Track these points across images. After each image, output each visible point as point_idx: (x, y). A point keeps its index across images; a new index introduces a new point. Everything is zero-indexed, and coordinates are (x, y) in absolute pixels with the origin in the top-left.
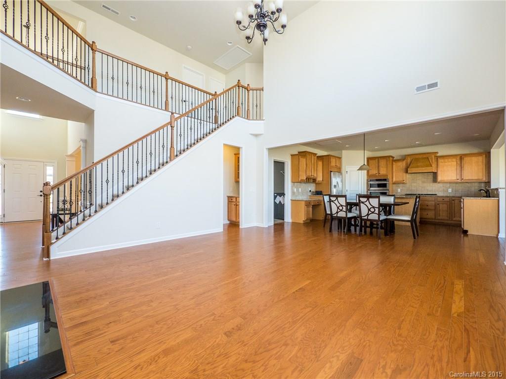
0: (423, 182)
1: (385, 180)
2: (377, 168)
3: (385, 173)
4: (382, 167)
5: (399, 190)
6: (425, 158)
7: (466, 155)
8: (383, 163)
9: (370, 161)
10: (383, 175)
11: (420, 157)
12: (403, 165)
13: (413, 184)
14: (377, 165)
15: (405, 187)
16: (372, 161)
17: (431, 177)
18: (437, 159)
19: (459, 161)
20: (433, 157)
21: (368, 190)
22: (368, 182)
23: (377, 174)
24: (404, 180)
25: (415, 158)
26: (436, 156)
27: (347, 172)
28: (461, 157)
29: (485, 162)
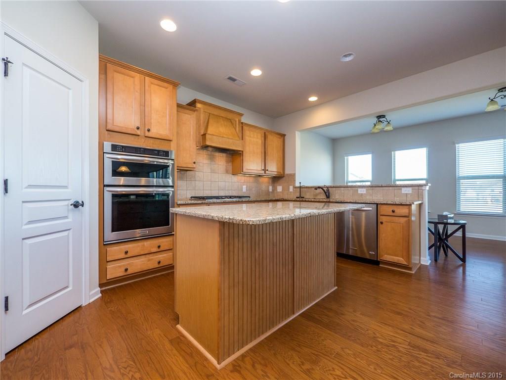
0: (213, 172)
1: (164, 155)
2: (139, 109)
3: (164, 132)
4: (156, 111)
7: (269, 132)
9: (113, 74)
11: (222, 114)
12: (192, 121)
18: (242, 127)
19: (263, 139)
20: (237, 122)
21: (105, 186)
22: (102, 153)
23: (138, 128)
24: (194, 163)
25: (212, 114)
26: (239, 121)
27: (6, 63)
28: (265, 133)
29: (282, 149)
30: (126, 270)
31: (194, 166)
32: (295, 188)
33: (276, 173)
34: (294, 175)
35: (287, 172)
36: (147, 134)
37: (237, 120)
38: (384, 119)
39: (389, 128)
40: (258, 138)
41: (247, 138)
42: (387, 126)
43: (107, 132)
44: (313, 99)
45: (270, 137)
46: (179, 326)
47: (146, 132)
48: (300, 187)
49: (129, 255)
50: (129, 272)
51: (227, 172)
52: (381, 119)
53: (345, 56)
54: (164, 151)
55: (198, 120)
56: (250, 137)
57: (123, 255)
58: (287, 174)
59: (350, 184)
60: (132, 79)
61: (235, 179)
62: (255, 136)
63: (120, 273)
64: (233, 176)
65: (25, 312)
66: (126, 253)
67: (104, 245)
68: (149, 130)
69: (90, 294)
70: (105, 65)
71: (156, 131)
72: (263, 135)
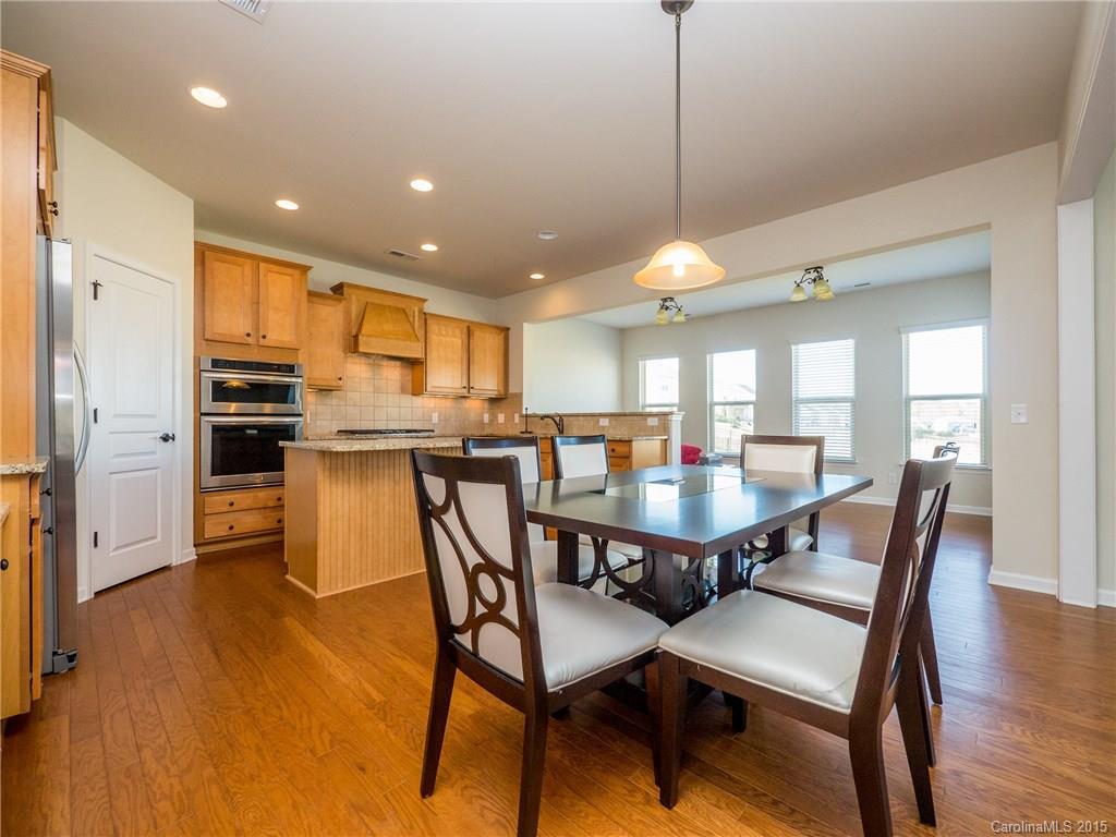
1: (290, 369)
3: (289, 338)
4: (277, 309)
6: (399, 310)
7: (478, 325)
8: (276, 292)
9: (213, 265)
10: (279, 347)
11: (388, 301)
12: (334, 318)
16: (226, 267)
18: (426, 320)
19: (465, 337)
20: (417, 313)
21: (202, 414)
22: (199, 371)
23: (248, 335)
24: (340, 379)
25: (372, 304)
26: (421, 312)
27: (96, 285)
28: (469, 327)
29: (502, 351)
30: (231, 528)
31: (340, 382)
32: (521, 416)
33: (496, 393)
34: (522, 394)
35: (512, 390)
36: (262, 341)
37: (416, 310)
38: (673, 303)
39: (681, 318)
40: (455, 336)
41: (433, 338)
42: (676, 315)
43: (204, 342)
44: (537, 276)
45: (478, 334)
46: (288, 577)
47: (261, 340)
48: (527, 416)
49: (234, 508)
50: (235, 531)
51: (403, 390)
52: (667, 304)
53: (544, 233)
54: (287, 366)
55: (348, 313)
56: (441, 335)
57: (226, 508)
58: (512, 394)
59: (648, 410)
60: (239, 268)
61: (418, 401)
62: (450, 333)
63: (222, 532)
64: (414, 397)
65: (112, 554)
66: (232, 504)
67: (200, 491)
68: (264, 337)
69: (182, 553)
70: (203, 253)
71: (274, 337)
72: (465, 330)
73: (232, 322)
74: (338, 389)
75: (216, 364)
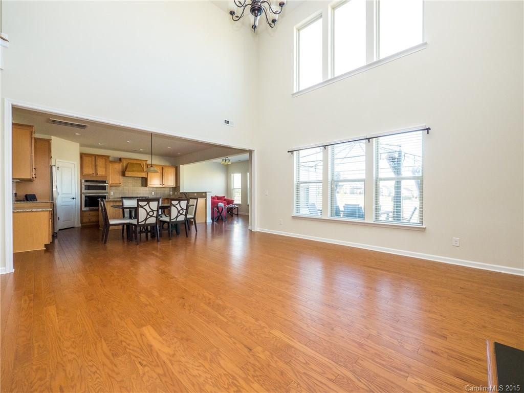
0: (134, 186)
1: (105, 182)
2: (94, 167)
3: (104, 174)
4: (101, 167)
5: (112, 193)
6: (138, 164)
7: (166, 166)
8: (101, 162)
9: (84, 158)
10: (102, 176)
11: (135, 162)
12: (118, 167)
13: (125, 187)
14: (94, 163)
15: (117, 190)
16: (87, 158)
17: (140, 182)
18: (147, 166)
19: (161, 170)
20: (144, 164)
21: (82, 193)
22: (81, 183)
23: (94, 174)
25: (130, 163)
26: (146, 164)
27: (58, 167)
30: (90, 220)
31: (120, 184)
32: (180, 193)
33: (173, 186)
34: (180, 186)
35: (178, 185)
41: (150, 171)
43: (83, 176)
45: (165, 169)
47: (97, 175)
55: (122, 165)
57: (88, 215)
58: (178, 187)
63: (88, 221)
64: (144, 187)
67: (82, 211)
70: (82, 156)
71: (101, 174)
72: (161, 168)
73: (89, 171)
74: (119, 186)
75: (87, 181)
